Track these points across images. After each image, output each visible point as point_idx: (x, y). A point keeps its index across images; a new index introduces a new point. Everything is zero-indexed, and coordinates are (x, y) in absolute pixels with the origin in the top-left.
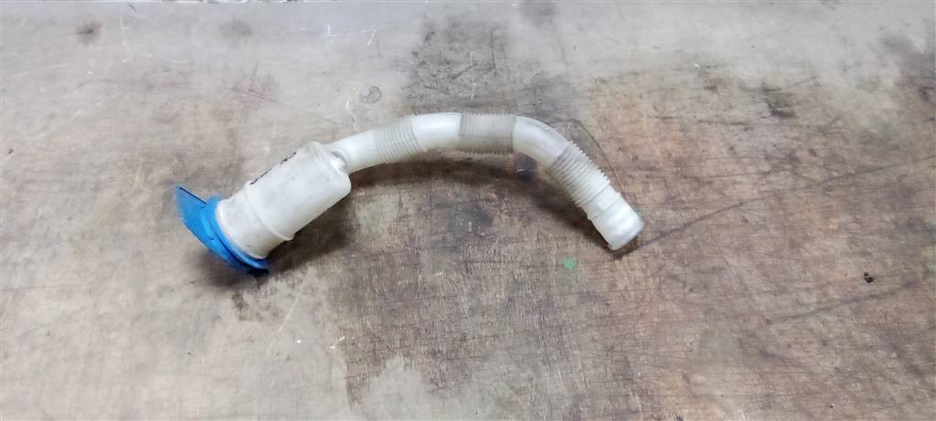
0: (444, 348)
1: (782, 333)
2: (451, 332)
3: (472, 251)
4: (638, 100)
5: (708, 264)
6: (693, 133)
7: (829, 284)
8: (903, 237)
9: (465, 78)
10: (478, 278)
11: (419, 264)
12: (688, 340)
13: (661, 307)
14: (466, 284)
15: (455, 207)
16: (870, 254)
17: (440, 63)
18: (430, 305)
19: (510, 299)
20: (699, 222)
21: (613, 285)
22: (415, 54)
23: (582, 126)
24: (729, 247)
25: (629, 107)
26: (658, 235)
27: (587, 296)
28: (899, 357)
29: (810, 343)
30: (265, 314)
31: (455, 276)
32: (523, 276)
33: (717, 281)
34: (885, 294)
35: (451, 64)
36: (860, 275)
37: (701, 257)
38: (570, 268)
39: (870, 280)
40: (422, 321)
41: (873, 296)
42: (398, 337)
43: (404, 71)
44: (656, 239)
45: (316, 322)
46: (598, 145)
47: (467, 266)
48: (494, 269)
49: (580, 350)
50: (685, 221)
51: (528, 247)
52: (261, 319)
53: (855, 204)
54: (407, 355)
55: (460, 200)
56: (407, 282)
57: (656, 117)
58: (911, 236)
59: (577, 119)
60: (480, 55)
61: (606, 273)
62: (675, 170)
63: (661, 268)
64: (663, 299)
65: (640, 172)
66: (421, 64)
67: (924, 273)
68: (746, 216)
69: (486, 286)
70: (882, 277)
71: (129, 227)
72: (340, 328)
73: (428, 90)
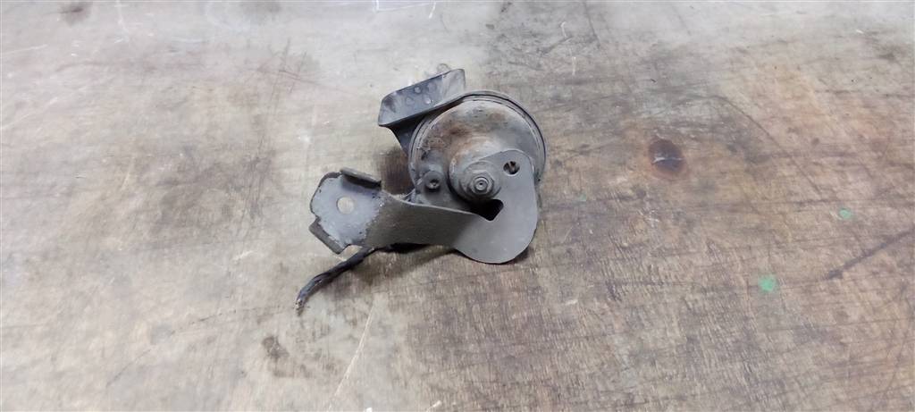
4: (797, 73)
6: (883, 109)
9: (559, 50)
10: (633, 308)
11: (538, 288)
14: (616, 317)
15: (576, 208)
17: (524, 36)
18: (566, 349)
19: (691, 340)
21: (841, 316)
22: (490, 27)
23: (730, 103)
25: (788, 79)
26: (883, 241)
27: (806, 334)
30: (314, 367)
31: (596, 305)
32: (701, 304)
35: (539, 37)
38: (770, 290)
40: (558, 375)
43: (478, 46)
45: (394, 379)
46: (760, 127)
47: (611, 291)
48: (653, 294)
51: (698, 261)
52: (308, 375)
56: (525, 314)
57: (827, 91)
59: (721, 95)
61: (826, 297)
62: (874, 155)
65: (830, 159)
66: (499, 37)
69: (648, 320)
71: (110, 242)
73: (513, 66)
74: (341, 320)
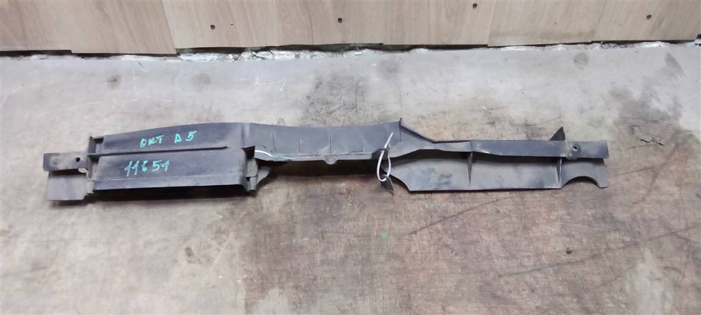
0: (302, 284)
1: (507, 283)
2: (308, 275)
3: (327, 226)
4: (444, 131)
5: (470, 238)
7: (543, 253)
8: (597, 225)
9: (337, 114)
10: (329, 243)
11: (295, 232)
12: (449, 284)
13: (436, 264)
14: (320, 246)
15: (320, 197)
16: (573, 236)
17: (323, 104)
18: (298, 258)
19: (346, 256)
20: (469, 212)
21: (409, 250)
22: (308, 97)
24: (485, 228)
26: (442, 218)
27: (392, 256)
28: (578, 302)
29: (523, 290)
30: (204, 260)
31: (315, 240)
32: (355, 242)
33: (473, 249)
34: (577, 261)
35: (330, 104)
36: (564, 249)
37: (466, 234)
38: (385, 238)
39: (569, 252)
40: (292, 267)
41: (569, 263)
42: (276, 276)
43: (300, 108)
44: (440, 221)
45: (232, 266)
47: (322, 235)
48: (338, 237)
49: (383, 288)
50: (460, 211)
51: (361, 224)
52: (200, 263)
53: (570, 203)
54: (281, 287)
55: (324, 193)
56: (286, 243)
58: (603, 225)
60: (348, 99)
61: (406, 242)
63: (439, 240)
64: (438, 259)
66: (311, 104)
67: (605, 249)
68: (499, 208)
69: (332, 248)
70: (578, 251)
72: (245, 270)
73: (314, 121)
74: (215, 242)
